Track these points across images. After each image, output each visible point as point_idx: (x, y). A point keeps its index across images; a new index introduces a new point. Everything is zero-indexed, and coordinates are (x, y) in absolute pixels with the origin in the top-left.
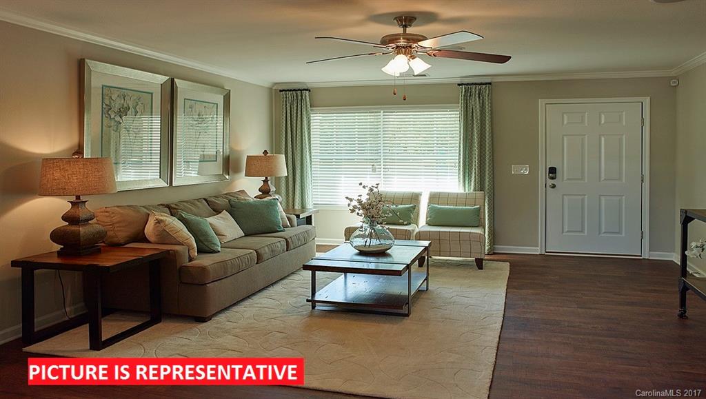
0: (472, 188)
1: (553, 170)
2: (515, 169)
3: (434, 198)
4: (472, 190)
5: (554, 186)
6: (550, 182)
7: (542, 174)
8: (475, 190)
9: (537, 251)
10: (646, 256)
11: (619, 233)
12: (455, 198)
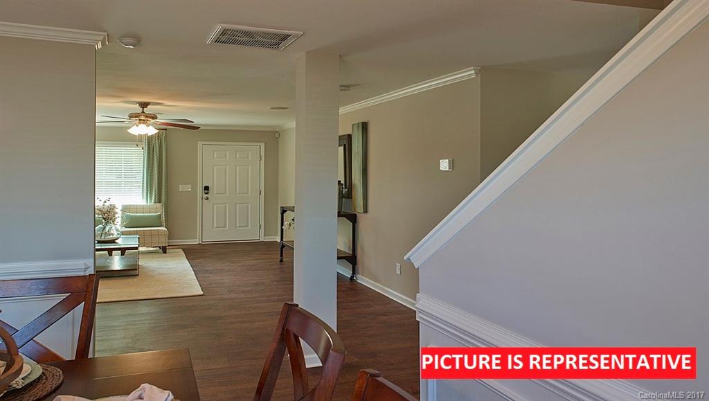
0: (153, 201)
1: (207, 188)
2: (182, 188)
3: (125, 209)
4: (152, 203)
5: (207, 199)
6: (205, 196)
7: (200, 190)
8: (155, 202)
9: (196, 241)
10: (262, 240)
11: (247, 226)
12: (143, 209)
